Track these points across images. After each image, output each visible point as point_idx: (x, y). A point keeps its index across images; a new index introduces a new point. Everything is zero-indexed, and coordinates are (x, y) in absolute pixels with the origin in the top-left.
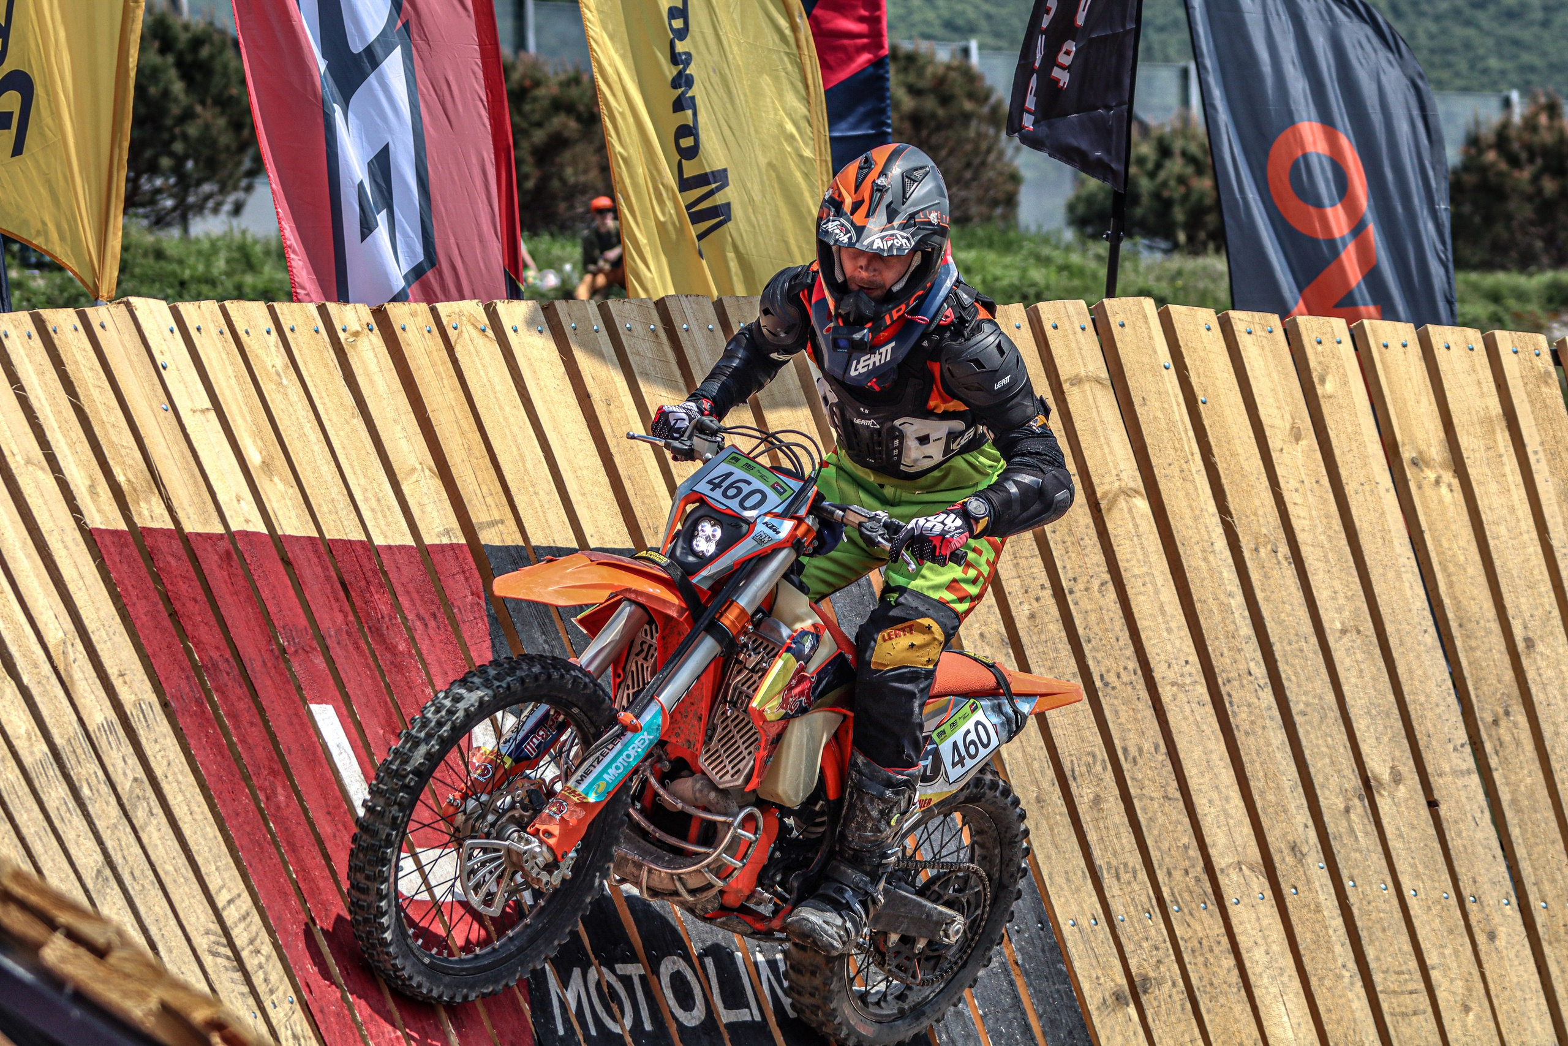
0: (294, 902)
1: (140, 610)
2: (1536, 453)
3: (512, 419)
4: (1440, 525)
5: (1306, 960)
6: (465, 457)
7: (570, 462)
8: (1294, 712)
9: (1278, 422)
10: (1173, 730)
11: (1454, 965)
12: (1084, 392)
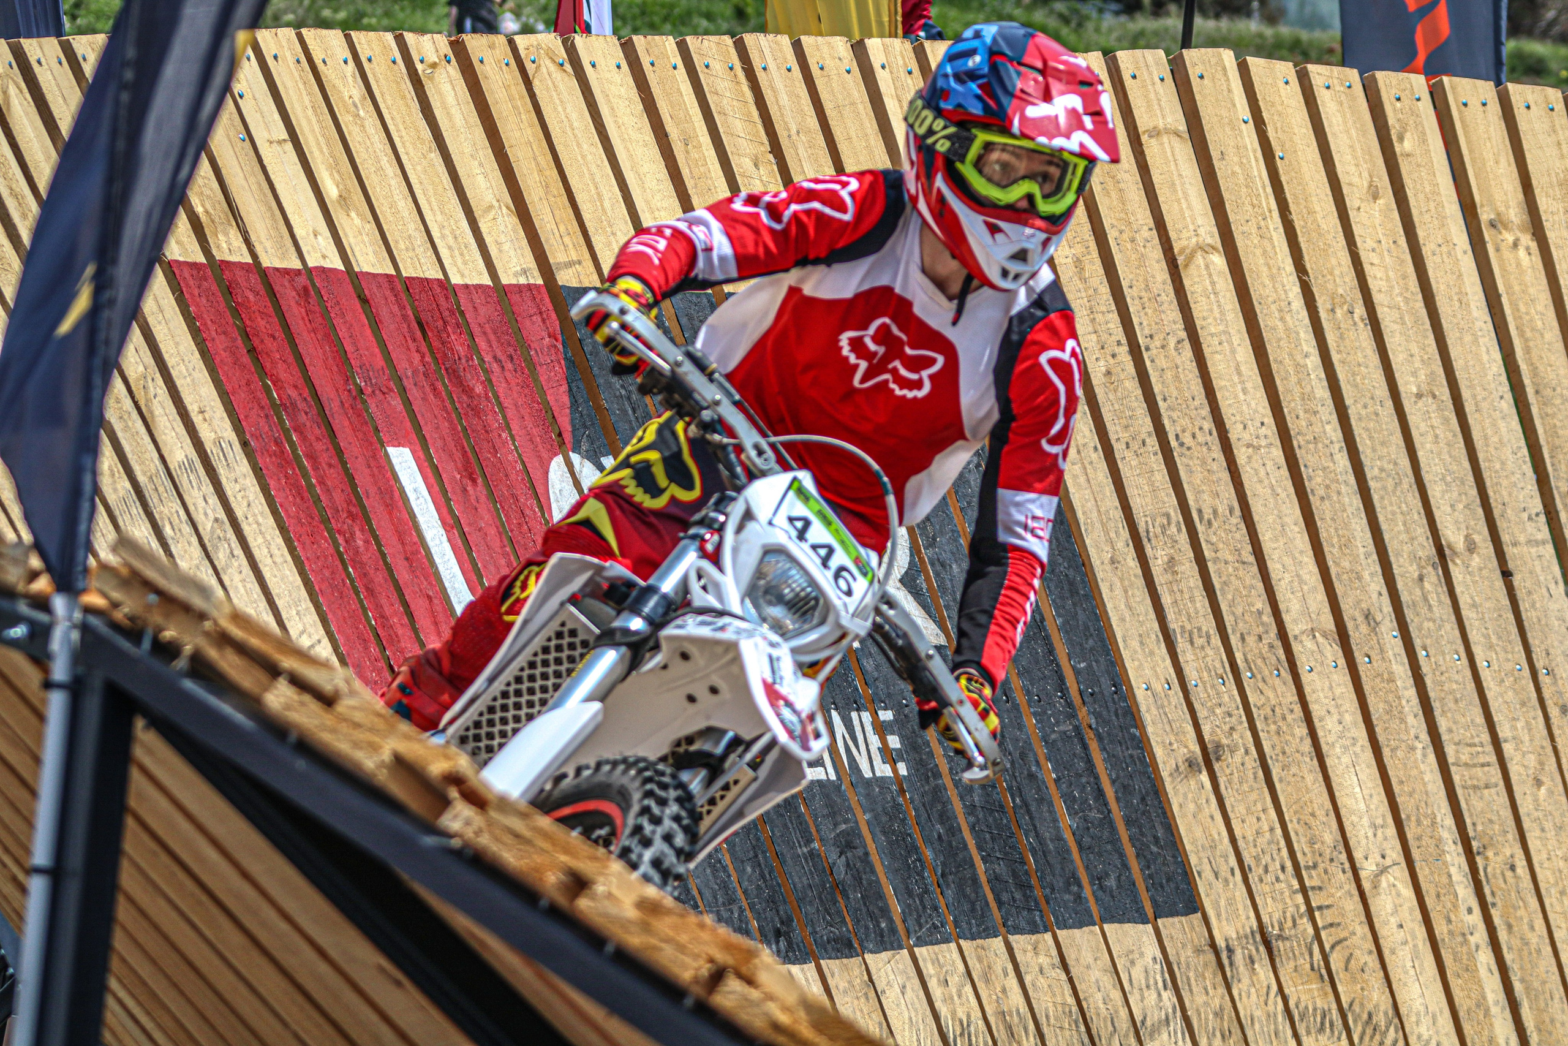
0: (374, 650)
1: (220, 345)
3: (589, 157)
4: (1517, 288)
5: (1379, 730)
6: (542, 193)
7: (647, 202)
8: (1369, 476)
9: (1356, 180)
10: (1248, 493)
11: (1526, 738)
12: (1162, 144)
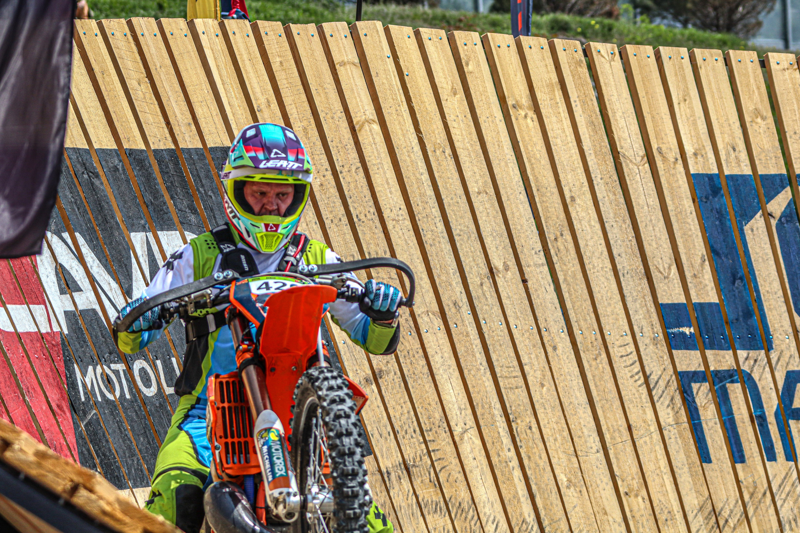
2: (575, 101)
4: (527, 138)
5: (461, 361)
8: (454, 234)
9: (445, 85)
10: (394, 244)
11: (536, 363)
12: (346, 69)
